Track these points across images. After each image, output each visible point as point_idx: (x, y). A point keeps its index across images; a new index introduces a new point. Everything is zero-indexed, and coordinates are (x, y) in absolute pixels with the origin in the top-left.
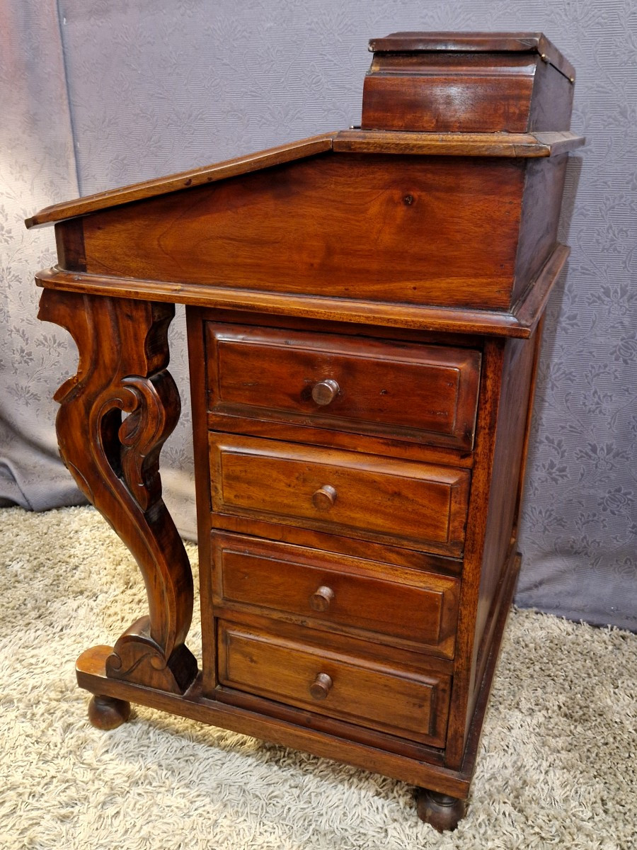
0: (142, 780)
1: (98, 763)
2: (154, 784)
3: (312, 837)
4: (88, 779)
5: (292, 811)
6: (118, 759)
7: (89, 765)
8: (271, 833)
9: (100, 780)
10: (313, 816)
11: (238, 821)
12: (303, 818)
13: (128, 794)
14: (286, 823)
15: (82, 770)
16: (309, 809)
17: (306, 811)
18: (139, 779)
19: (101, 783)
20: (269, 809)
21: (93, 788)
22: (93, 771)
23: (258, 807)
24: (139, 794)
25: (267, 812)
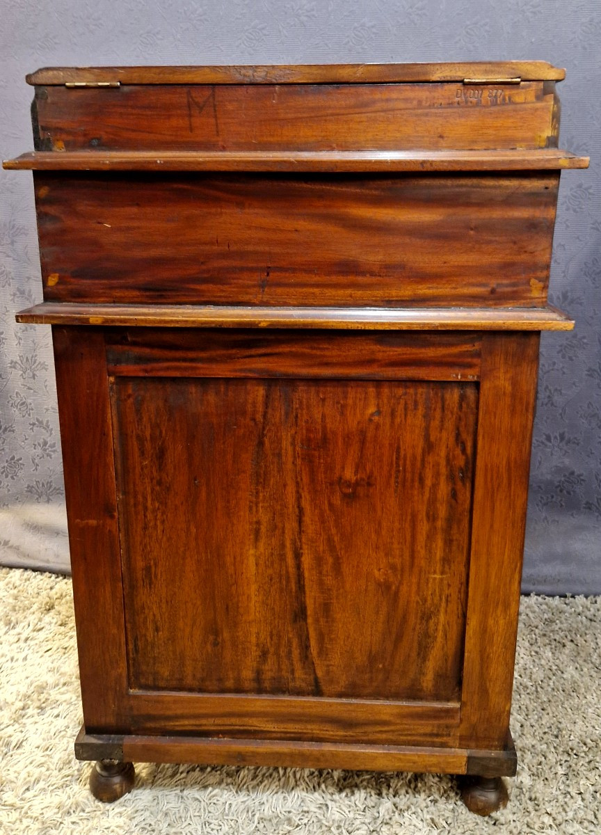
0: (73, 808)
1: (22, 802)
2: (87, 810)
3: (258, 825)
4: (14, 820)
5: (233, 806)
6: (42, 794)
7: (12, 805)
8: (218, 830)
9: (27, 817)
10: (254, 806)
11: (183, 826)
12: (246, 810)
13: (62, 825)
14: (230, 817)
15: (4, 812)
16: (249, 801)
17: (247, 803)
18: (70, 808)
19: (29, 820)
20: (211, 809)
21: (22, 827)
22: (19, 811)
23: (200, 809)
24: (73, 823)
25: (210, 812)
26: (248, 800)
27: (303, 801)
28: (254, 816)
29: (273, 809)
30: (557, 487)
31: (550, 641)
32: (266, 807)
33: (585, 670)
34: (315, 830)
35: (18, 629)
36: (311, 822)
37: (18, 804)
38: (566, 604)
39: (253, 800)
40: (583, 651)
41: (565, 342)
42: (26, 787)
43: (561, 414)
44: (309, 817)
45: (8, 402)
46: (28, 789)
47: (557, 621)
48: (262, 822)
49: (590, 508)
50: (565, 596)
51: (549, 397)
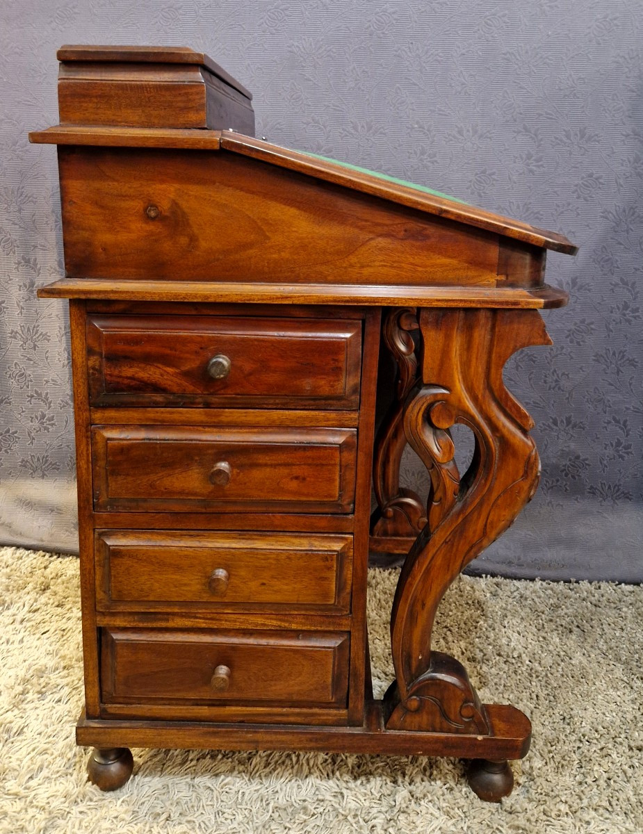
26: (261, 788)
27: (317, 789)
28: (268, 804)
29: (287, 798)
30: (562, 471)
31: (557, 626)
32: (281, 795)
33: (593, 656)
34: (331, 819)
35: (13, 610)
36: (326, 811)
37: (23, 792)
38: (570, 589)
39: (267, 788)
40: (589, 637)
41: (573, 327)
42: (29, 776)
43: (568, 398)
44: (325, 805)
45: (6, 373)
46: (31, 778)
47: (563, 607)
48: (277, 811)
49: (594, 493)
50: (570, 582)
51: (556, 381)
